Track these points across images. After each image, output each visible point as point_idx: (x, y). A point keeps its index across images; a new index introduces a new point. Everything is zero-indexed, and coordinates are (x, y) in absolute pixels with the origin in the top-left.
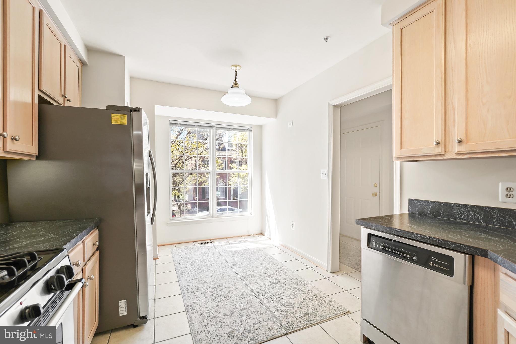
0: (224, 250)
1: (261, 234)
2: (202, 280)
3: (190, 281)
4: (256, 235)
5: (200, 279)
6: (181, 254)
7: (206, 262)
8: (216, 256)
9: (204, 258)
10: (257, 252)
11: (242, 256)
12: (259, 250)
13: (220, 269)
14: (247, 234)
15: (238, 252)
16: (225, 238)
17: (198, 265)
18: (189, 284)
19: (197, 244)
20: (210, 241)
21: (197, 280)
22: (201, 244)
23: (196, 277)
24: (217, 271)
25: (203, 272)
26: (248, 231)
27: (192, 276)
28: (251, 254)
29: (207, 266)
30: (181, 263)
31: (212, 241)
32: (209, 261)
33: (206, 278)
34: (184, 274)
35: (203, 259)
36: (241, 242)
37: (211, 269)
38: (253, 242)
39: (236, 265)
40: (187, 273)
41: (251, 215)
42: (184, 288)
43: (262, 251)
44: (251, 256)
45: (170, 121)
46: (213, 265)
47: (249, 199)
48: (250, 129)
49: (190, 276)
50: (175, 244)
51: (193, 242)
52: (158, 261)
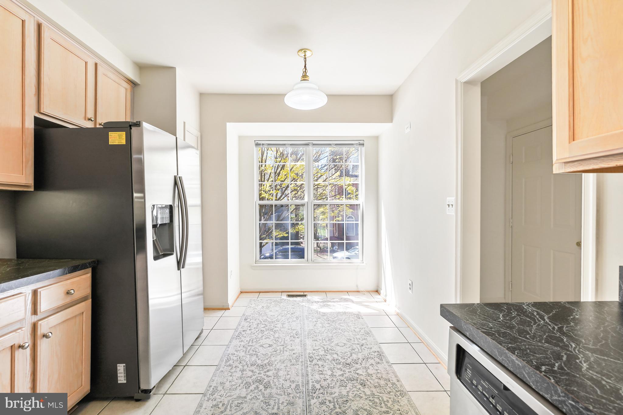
0: (311, 309)
1: (377, 291)
2: (254, 350)
3: (239, 349)
4: (369, 292)
5: (253, 348)
6: (256, 307)
7: (278, 323)
8: (295, 316)
9: (278, 317)
10: (353, 320)
11: (329, 322)
12: (358, 316)
13: (288, 338)
14: (355, 289)
15: (328, 315)
16: (324, 292)
17: (265, 326)
18: (235, 353)
19: (284, 297)
20: (302, 294)
21: (249, 348)
22: (289, 296)
23: (250, 344)
24: (280, 340)
25: (264, 337)
26: (357, 286)
27: (247, 341)
28: (342, 322)
29: (275, 329)
30: (248, 320)
31: (305, 294)
32: (283, 322)
33: (261, 348)
34: (241, 337)
35: (277, 318)
36: (342, 300)
37: (277, 335)
38: (357, 303)
39: (312, 335)
40: (245, 335)
41: (363, 263)
42: (226, 356)
43: (362, 318)
44: (341, 324)
45: (256, 141)
46: (282, 329)
47: (360, 241)
48: (361, 142)
49: (245, 341)
50: (260, 292)
51: (282, 292)
52: (227, 313)
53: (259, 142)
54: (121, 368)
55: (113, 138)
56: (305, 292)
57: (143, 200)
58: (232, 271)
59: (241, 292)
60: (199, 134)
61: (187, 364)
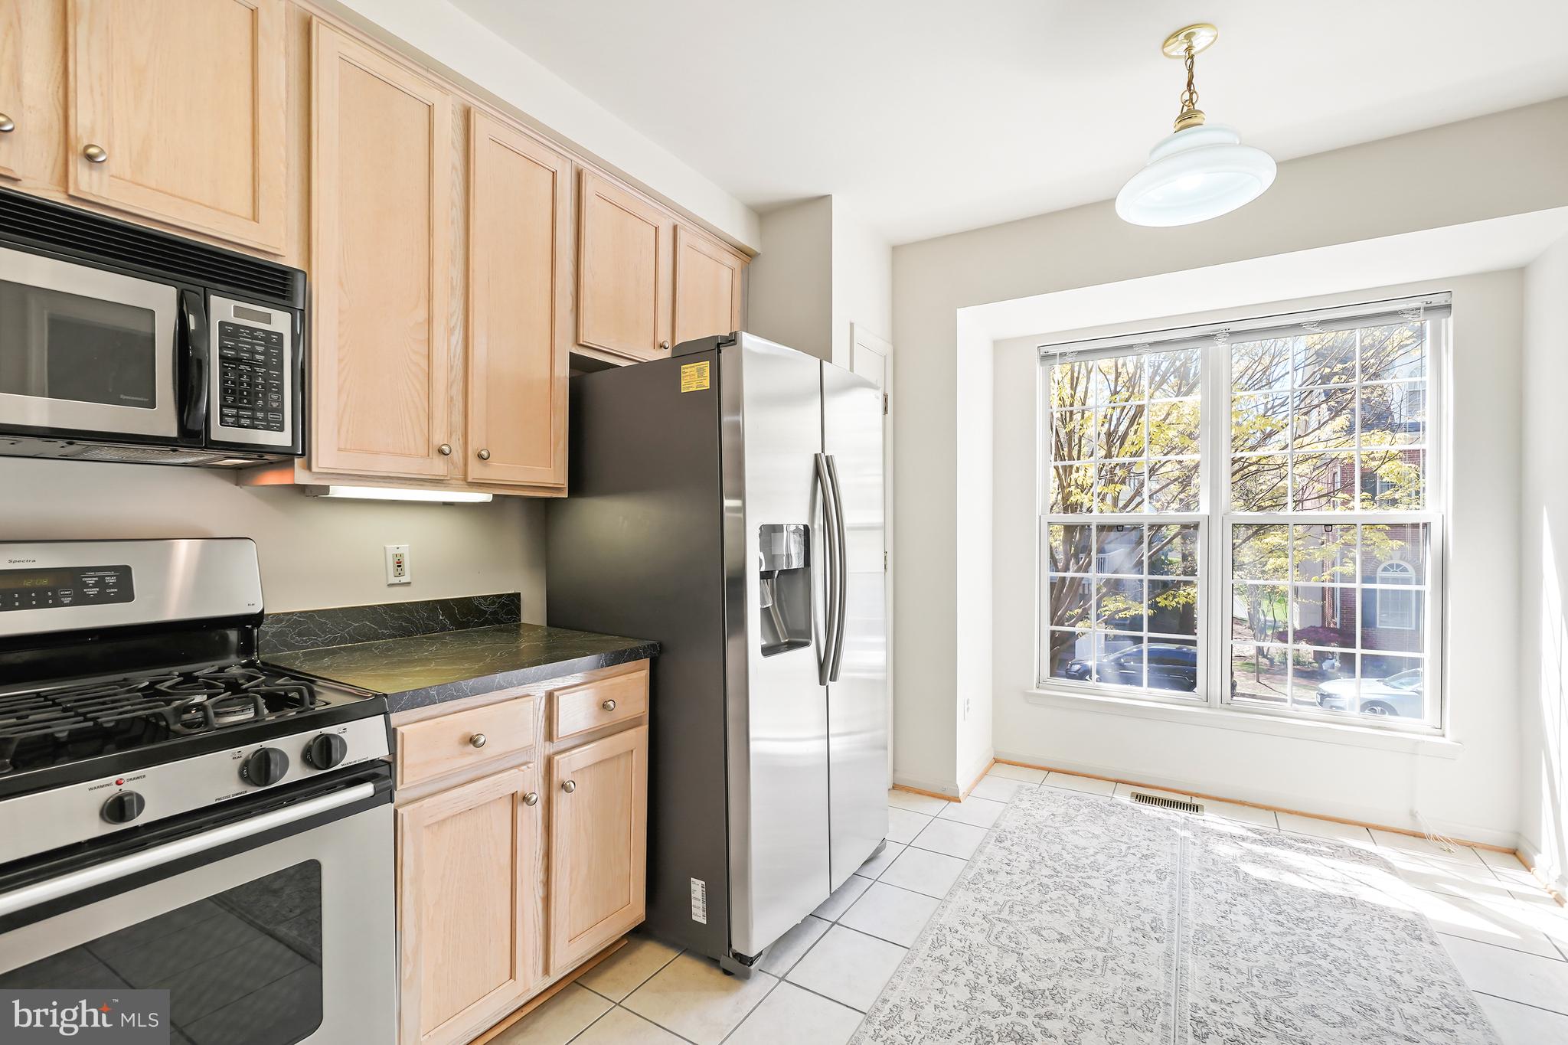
0: (1213, 856)
1: (1515, 854)
2: (1012, 935)
3: (972, 920)
4: (1471, 846)
5: (1011, 929)
6: (1034, 813)
7: (1095, 874)
8: (1155, 868)
9: (1098, 856)
10: (1388, 936)
11: (1280, 918)
12: (1415, 929)
13: (1122, 931)
14: (1406, 825)
15: (1279, 893)
16: (1268, 808)
17: (1053, 873)
18: (960, 928)
19: (1124, 798)
20: (1186, 799)
21: (999, 926)
22: (1140, 798)
23: (1005, 915)
24: (1097, 931)
25: (1045, 907)
26: (1413, 815)
27: (996, 903)
28: (1337, 931)
29: (1085, 891)
30: (1007, 844)
31: (1196, 801)
32: (1110, 875)
33: (1035, 937)
34: (980, 886)
35: (1092, 859)
36: (1339, 851)
37: (1087, 912)
38: (1410, 877)
39: (1209, 947)
40: (993, 885)
42: (936, 931)
43: (1432, 943)
44: (1333, 941)
45: (1043, 350)
46: (1107, 898)
49: (991, 902)
50: (1049, 770)
51: (1117, 782)
52: (951, 809)
53: (1052, 350)
54: (697, 887)
55: (688, 378)
56: (1198, 796)
57: (741, 515)
58: (968, 701)
59: (996, 761)
60: (889, 349)
61: (840, 921)
